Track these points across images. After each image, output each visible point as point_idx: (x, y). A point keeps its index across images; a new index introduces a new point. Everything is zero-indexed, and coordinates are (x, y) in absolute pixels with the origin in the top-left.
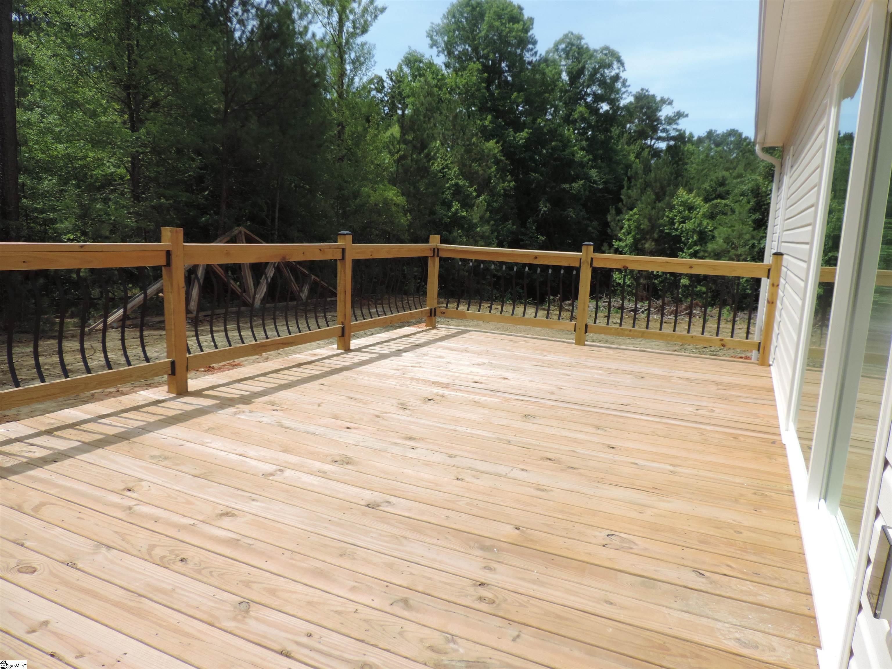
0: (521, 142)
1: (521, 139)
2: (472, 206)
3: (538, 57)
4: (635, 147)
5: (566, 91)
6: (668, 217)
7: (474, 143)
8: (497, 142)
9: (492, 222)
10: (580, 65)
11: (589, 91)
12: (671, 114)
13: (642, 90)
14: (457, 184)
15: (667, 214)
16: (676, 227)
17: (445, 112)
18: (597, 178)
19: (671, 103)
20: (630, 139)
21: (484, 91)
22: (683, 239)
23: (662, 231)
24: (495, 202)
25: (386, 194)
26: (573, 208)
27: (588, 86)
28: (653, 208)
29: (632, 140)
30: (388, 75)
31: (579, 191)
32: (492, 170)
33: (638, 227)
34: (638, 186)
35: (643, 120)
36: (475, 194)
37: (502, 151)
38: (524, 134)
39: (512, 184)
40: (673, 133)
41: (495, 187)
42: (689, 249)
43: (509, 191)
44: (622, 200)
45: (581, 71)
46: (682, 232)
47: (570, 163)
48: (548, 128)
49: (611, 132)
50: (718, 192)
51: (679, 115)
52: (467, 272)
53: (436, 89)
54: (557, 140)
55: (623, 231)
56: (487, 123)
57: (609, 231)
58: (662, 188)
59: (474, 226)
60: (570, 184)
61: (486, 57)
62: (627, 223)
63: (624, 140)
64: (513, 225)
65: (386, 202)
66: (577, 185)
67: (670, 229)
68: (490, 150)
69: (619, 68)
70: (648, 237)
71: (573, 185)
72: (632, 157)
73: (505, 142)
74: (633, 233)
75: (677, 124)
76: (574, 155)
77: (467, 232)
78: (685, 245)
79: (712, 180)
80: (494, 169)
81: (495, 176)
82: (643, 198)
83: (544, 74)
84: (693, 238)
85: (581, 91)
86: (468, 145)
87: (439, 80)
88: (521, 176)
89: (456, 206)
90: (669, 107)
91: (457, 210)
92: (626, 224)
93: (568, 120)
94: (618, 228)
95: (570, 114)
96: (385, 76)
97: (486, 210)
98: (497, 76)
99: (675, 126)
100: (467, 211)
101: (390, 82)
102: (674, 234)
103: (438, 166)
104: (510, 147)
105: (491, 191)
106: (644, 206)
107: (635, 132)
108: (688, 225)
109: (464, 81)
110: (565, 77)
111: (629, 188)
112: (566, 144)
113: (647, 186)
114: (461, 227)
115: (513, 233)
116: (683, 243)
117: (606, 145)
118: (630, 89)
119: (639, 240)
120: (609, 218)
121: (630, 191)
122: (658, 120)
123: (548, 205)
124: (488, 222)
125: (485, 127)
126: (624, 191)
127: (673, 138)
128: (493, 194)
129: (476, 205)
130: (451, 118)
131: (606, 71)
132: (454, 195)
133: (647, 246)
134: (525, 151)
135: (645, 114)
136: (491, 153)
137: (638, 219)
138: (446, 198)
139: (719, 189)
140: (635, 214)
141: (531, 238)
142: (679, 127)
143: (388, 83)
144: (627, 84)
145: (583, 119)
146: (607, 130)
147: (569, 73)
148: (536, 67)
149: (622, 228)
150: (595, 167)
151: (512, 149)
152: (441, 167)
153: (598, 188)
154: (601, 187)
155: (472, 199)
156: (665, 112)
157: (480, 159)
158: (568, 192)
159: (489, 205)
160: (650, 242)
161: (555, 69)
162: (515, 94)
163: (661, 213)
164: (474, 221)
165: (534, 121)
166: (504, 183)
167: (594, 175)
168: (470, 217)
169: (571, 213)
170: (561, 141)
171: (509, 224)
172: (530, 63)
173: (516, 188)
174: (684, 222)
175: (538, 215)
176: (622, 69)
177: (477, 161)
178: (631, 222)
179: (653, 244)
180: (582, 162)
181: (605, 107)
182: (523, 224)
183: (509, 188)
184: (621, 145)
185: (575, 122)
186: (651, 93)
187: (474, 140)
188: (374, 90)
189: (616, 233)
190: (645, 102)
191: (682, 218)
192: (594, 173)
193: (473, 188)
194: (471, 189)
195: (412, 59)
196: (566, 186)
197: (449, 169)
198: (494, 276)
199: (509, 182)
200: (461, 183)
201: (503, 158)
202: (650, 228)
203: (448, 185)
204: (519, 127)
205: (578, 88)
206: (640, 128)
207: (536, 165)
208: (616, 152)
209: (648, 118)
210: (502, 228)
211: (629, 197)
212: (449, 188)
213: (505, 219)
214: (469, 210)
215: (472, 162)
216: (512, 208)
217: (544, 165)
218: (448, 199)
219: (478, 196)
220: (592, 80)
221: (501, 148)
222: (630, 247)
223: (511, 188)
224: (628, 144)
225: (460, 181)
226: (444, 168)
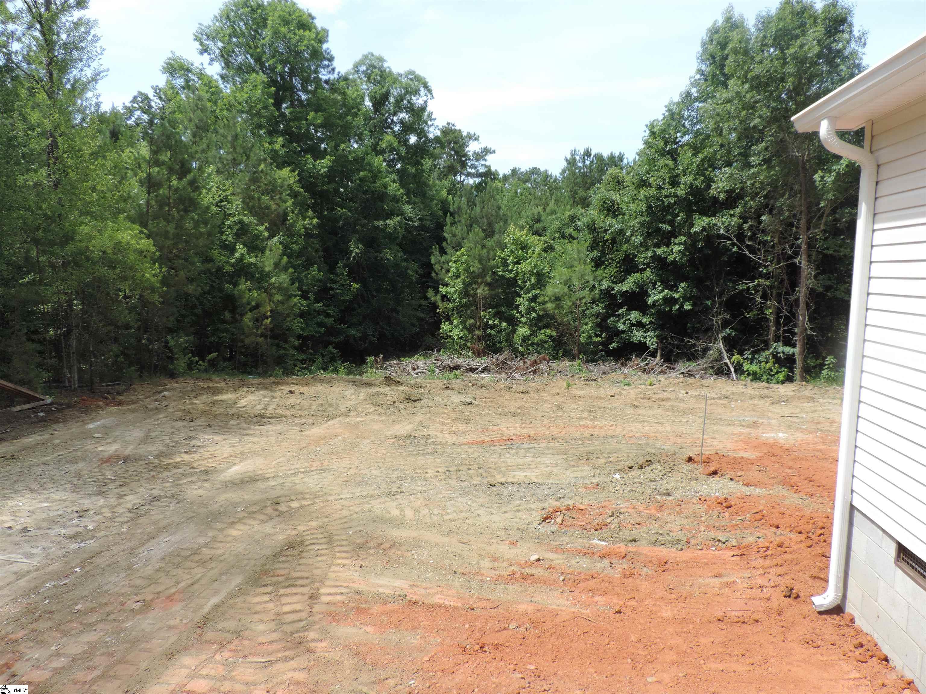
0: (322, 171)
1: (322, 167)
2: (263, 250)
3: (336, 76)
4: (446, 183)
5: (371, 119)
6: (500, 257)
7: (262, 171)
8: (293, 171)
9: (291, 270)
10: (384, 90)
11: (395, 119)
12: (478, 150)
13: (448, 124)
14: (241, 222)
15: (498, 254)
16: (510, 268)
17: (221, 131)
18: (411, 215)
19: (477, 139)
20: (440, 174)
21: (272, 108)
22: (520, 282)
23: (494, 273)
24: (295, 243)
25: (119, 235)
26: (390, 249)
27: (395, 114)
28: (483, 247)
29: (443, 175)
30: (155, 92)
31: (396, 229)
32: (288, 204)
33: (467, 270)
34: (463, 221)
35: (451, 156)
36: (266, 234)
37: (299, 181)
38: (325, 163)
39: (315, 221)
40: (482, 170)
41: (293, 225)
42: (526, 293)
43: (311, 229)
44: (446, 240)
45: (386, 96)
46: (517, 273)
47: (382, 196)
48: (354, 155)
49: (422, 165)
50: (535, 229)
51: (487, 151)
52: (262, 336)
53: (209, 104)
54: (366, 170)
55: (450, 274)
56: (277, 146)
57: (433, 274)
58: (490, 224)
59: (268, 275)
60: (384, 221)
61: (272, 69)
62: (454, 265)
63: (434, 175)
64: (319, 271)
65: (119, 248)
66: (392, 222)
67: (503, 271)
68: (284, 179)
69: (426, 95)
70: (479, 280)
71: (388, 221)
72: (444, 193)
73: (302, 170)
74: (462, 277)
75: (485, 160)
76: (386, 188)
77: (259, 283)
78: (522, 289)
79: (528, 217)
80: (290, 202)
81: (293, 212)
82: (471, 236)
83: (344, 94)
84: (530, 280)
85: (386, 119)
86: (255, 173)
87: (213, 94)
88: (326, 213)
89: (241, 250)
90: (476, 142)
91: (242, 255)
92: (453, 267)
93: (376, 150)
94: (444, 271)
95: (377, 144)
96: (151, 94)
97: (284, 254)
98: (288, 94)
99: (483, 162)
100: (256, 257)
101: (158, 101)
102: (508, 276)
103: (213, 197)
104: (310, 177)
105: (288, 229)
106: (472, 245)
107: (444, 167)
108: (524, 266)
109: (246, 96)
110: (368, 103)
111: (452, 224)
112: (376, 175)
113: (473, 222)
114: (250, 276)
115: (320, 281)
116: (519, 286)
117: (418, 177)
118: (436, 123)
119: (470, 284)
120: (433, 260)
121: (454, 228)
122: (466, 155)
123: (360, 246)
124: (286, 269)
125: (276, 152)
126: (447, 228)
127: (481, 175)
128: (290, 233)
129: (268, 248)
130: (229, 138)
131: (413, 97)
132: (238, 235)
133: (479, 291)
134: (329, 183)
135: (453, 149)
136: (286, 183)
137: (466, 260)
138: (226, 240)
139: (535, 226)
140: (463, 255)
141: (343, 285)
142: (487, 163)
143: (156, 103)
144: (433, 117)
145: (392, 149)
146: (418, 163)
147: (373, 99)
148: (333, 86)
149: (448, 271)
150: (408, 202)
151: (313, 180)
152: (217, 199)
153: (414, 226)
154: (417, 224)
155: (263, 241)
156: (472, 148)
157: (273, 191)
158: (383, 230)
159: (286, 247)
160: (482, 286)
161: (357, 91)
162: (312, 114)
163: (492, 253)
164: (267, 269)
165: (336, 147)
166: (304, 220)
167: (409, 211)
168: (260, 264)
169: (388, 255)
170: (370, 171)
171: (314, 271)
172: (327, 82)
173: (319, 226)
174: (518, 263)
175: (349, 258)
176: (429, 96)
177: (268, 194)
178: (459, 264)
179: (486, 288)
180: (395, 196)
181: (413, 139)
182: (332, 269)
183: (311, 226)
184: (433, 179)
185: (383, 152)
186: (457, 128)
187: (262, 166)
188: (138, 110)
189: (441, 276)
190: (451, 137)
191: (516, 258)
192: (407, 209)
193: (264, 227)
194: (261, 228)
195: (176, 66)
196: (380, 223)
197: (228, 202)
198: (299, 337)
199: (311, 219)
200: (247, 220)
201: (302, 190)
202: (481, 270)
203: (228, 223)
204: (318, 155)
205: (383, 115)
206: (449, 163)
207: (343, 200)
208: (430, 187)
209: (457, 153)
210: (306, 276)
211: (454, 235)
212: (230, 227)
213: (308, 264)
214: (260, 255)
215: (262, 195)
216: (317, 251)
217: (351, 200)
218: (229, 241)
219: (271, 236)
220: (399, 107)
221: (297, 178)
222: (460, 293)
223: (314, 227)
224: (440, 179)
225: (245, 218)
226: (221, 201)
